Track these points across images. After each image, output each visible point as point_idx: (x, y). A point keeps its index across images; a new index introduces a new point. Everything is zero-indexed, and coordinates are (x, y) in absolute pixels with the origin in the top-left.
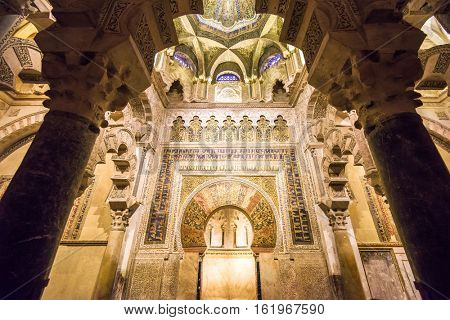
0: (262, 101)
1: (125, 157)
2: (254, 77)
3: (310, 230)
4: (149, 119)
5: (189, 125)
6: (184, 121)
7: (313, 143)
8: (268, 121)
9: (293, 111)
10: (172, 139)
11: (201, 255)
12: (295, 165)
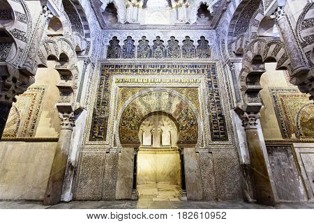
0: (188, 23)
1: (67, 66)
3: (225, 130)
4: (88, 35)
5: (123, 44)
6: (118, 41)
7: (232, 58)
8: (193, 41)
9: (214, 32)
10: (109, 56)
11: (137, 149)
12: (215, 78)
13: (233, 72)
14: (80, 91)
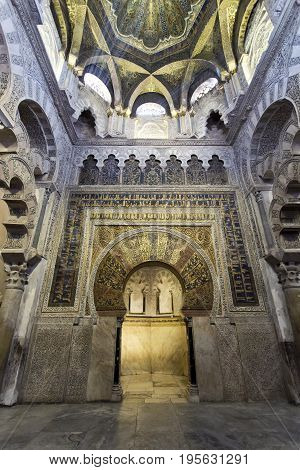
0: (194, 137)
1: (21, 196)
2: (183, 109)
3: (253, 288)
4: (53, 153)
5: (103, 165)
6: (96, 161)
7: (258, 185)
8: (201, 162)
9: (231, 150)
10: (82, 182)
11: (120, 320)
12: (235, 213)
13: (260, 204)
14: (39, 230)
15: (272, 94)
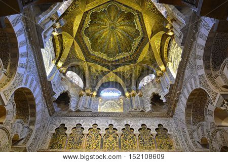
0: (142, 111)
2: (134, 92)
4: (32, 123)
5: (71, 132)
6: (66, 128)
8: (150, 129)
9: (172, 121)
10: (51, 146)
15: (191, 85)
